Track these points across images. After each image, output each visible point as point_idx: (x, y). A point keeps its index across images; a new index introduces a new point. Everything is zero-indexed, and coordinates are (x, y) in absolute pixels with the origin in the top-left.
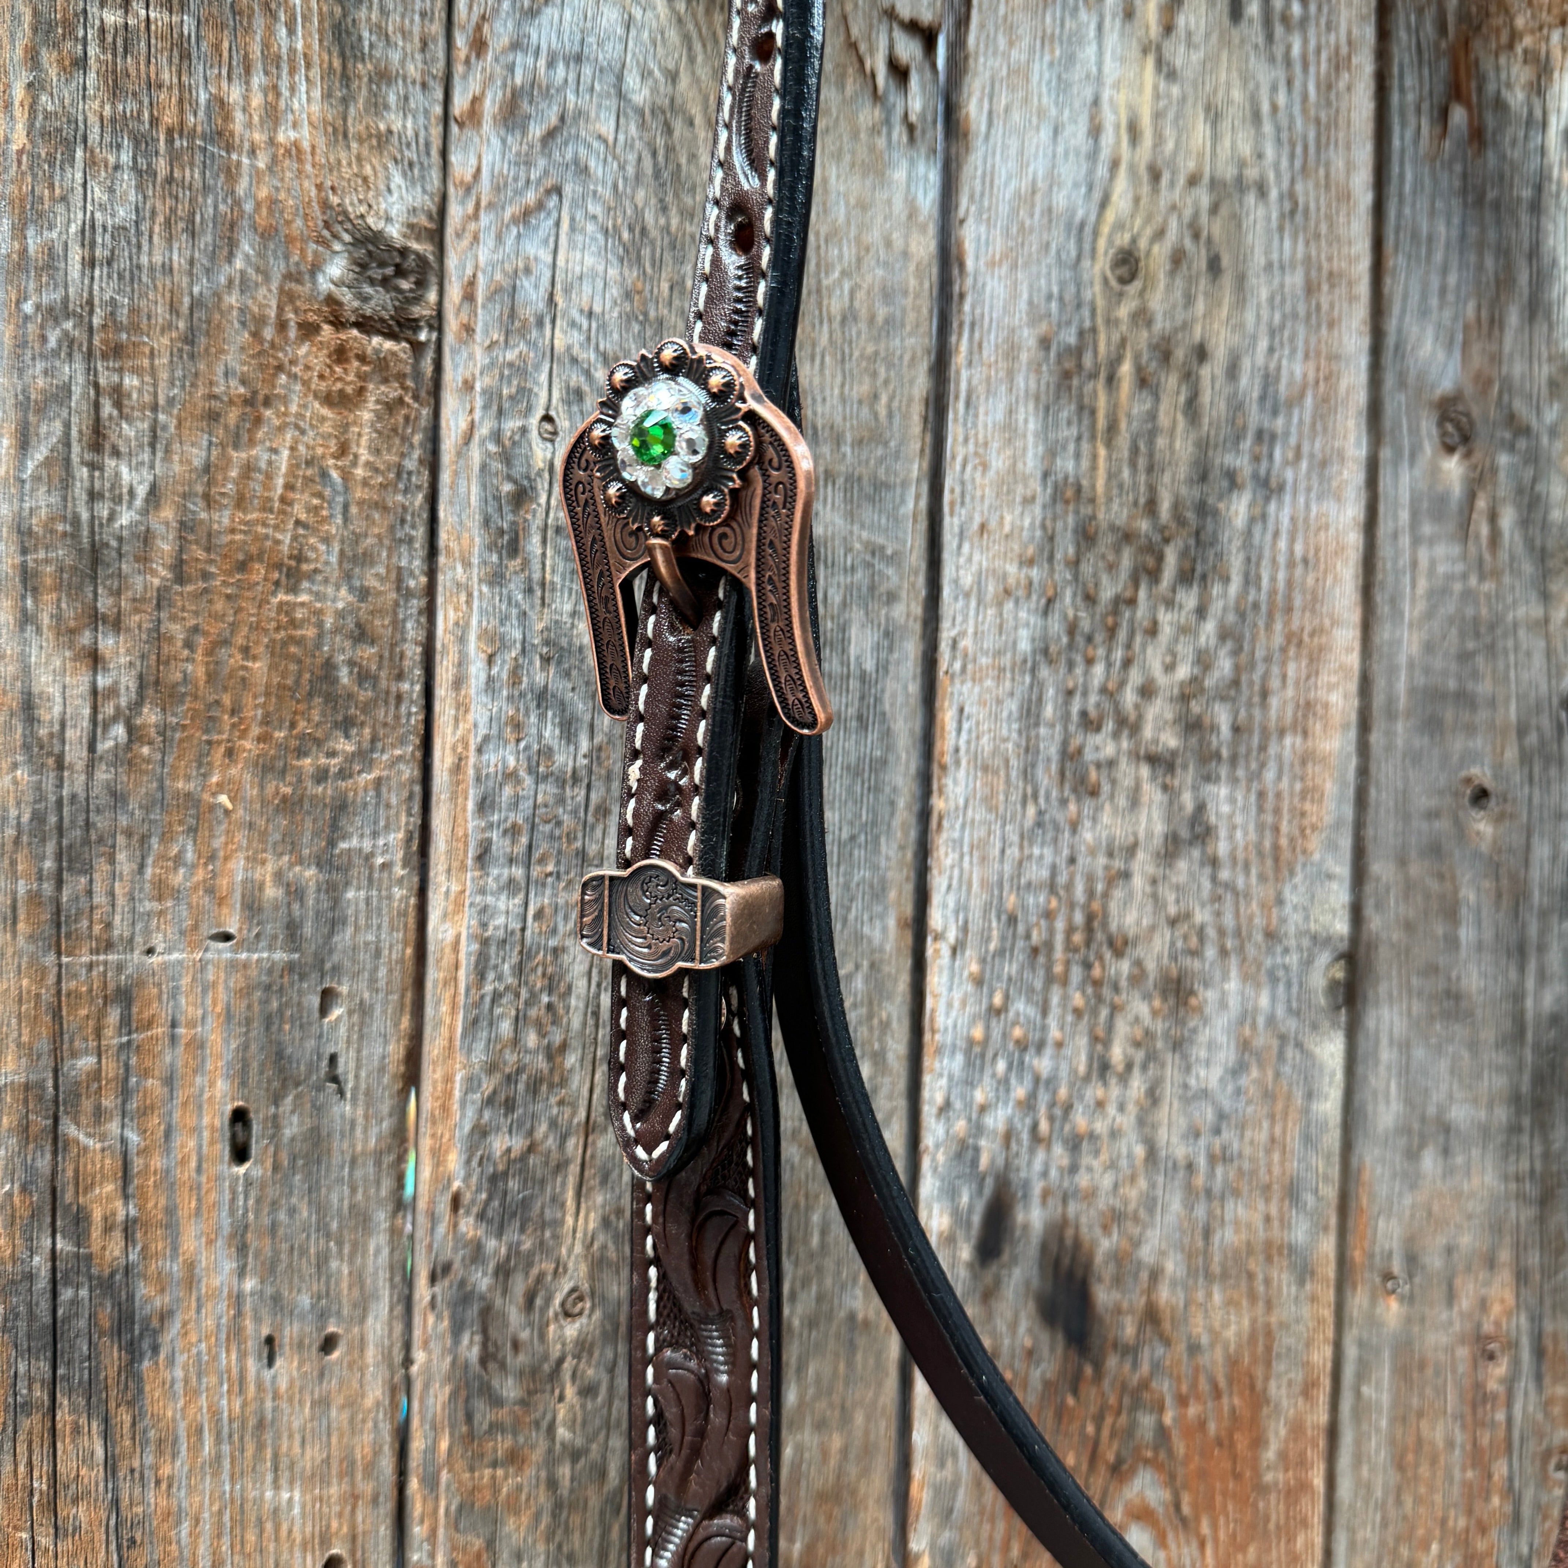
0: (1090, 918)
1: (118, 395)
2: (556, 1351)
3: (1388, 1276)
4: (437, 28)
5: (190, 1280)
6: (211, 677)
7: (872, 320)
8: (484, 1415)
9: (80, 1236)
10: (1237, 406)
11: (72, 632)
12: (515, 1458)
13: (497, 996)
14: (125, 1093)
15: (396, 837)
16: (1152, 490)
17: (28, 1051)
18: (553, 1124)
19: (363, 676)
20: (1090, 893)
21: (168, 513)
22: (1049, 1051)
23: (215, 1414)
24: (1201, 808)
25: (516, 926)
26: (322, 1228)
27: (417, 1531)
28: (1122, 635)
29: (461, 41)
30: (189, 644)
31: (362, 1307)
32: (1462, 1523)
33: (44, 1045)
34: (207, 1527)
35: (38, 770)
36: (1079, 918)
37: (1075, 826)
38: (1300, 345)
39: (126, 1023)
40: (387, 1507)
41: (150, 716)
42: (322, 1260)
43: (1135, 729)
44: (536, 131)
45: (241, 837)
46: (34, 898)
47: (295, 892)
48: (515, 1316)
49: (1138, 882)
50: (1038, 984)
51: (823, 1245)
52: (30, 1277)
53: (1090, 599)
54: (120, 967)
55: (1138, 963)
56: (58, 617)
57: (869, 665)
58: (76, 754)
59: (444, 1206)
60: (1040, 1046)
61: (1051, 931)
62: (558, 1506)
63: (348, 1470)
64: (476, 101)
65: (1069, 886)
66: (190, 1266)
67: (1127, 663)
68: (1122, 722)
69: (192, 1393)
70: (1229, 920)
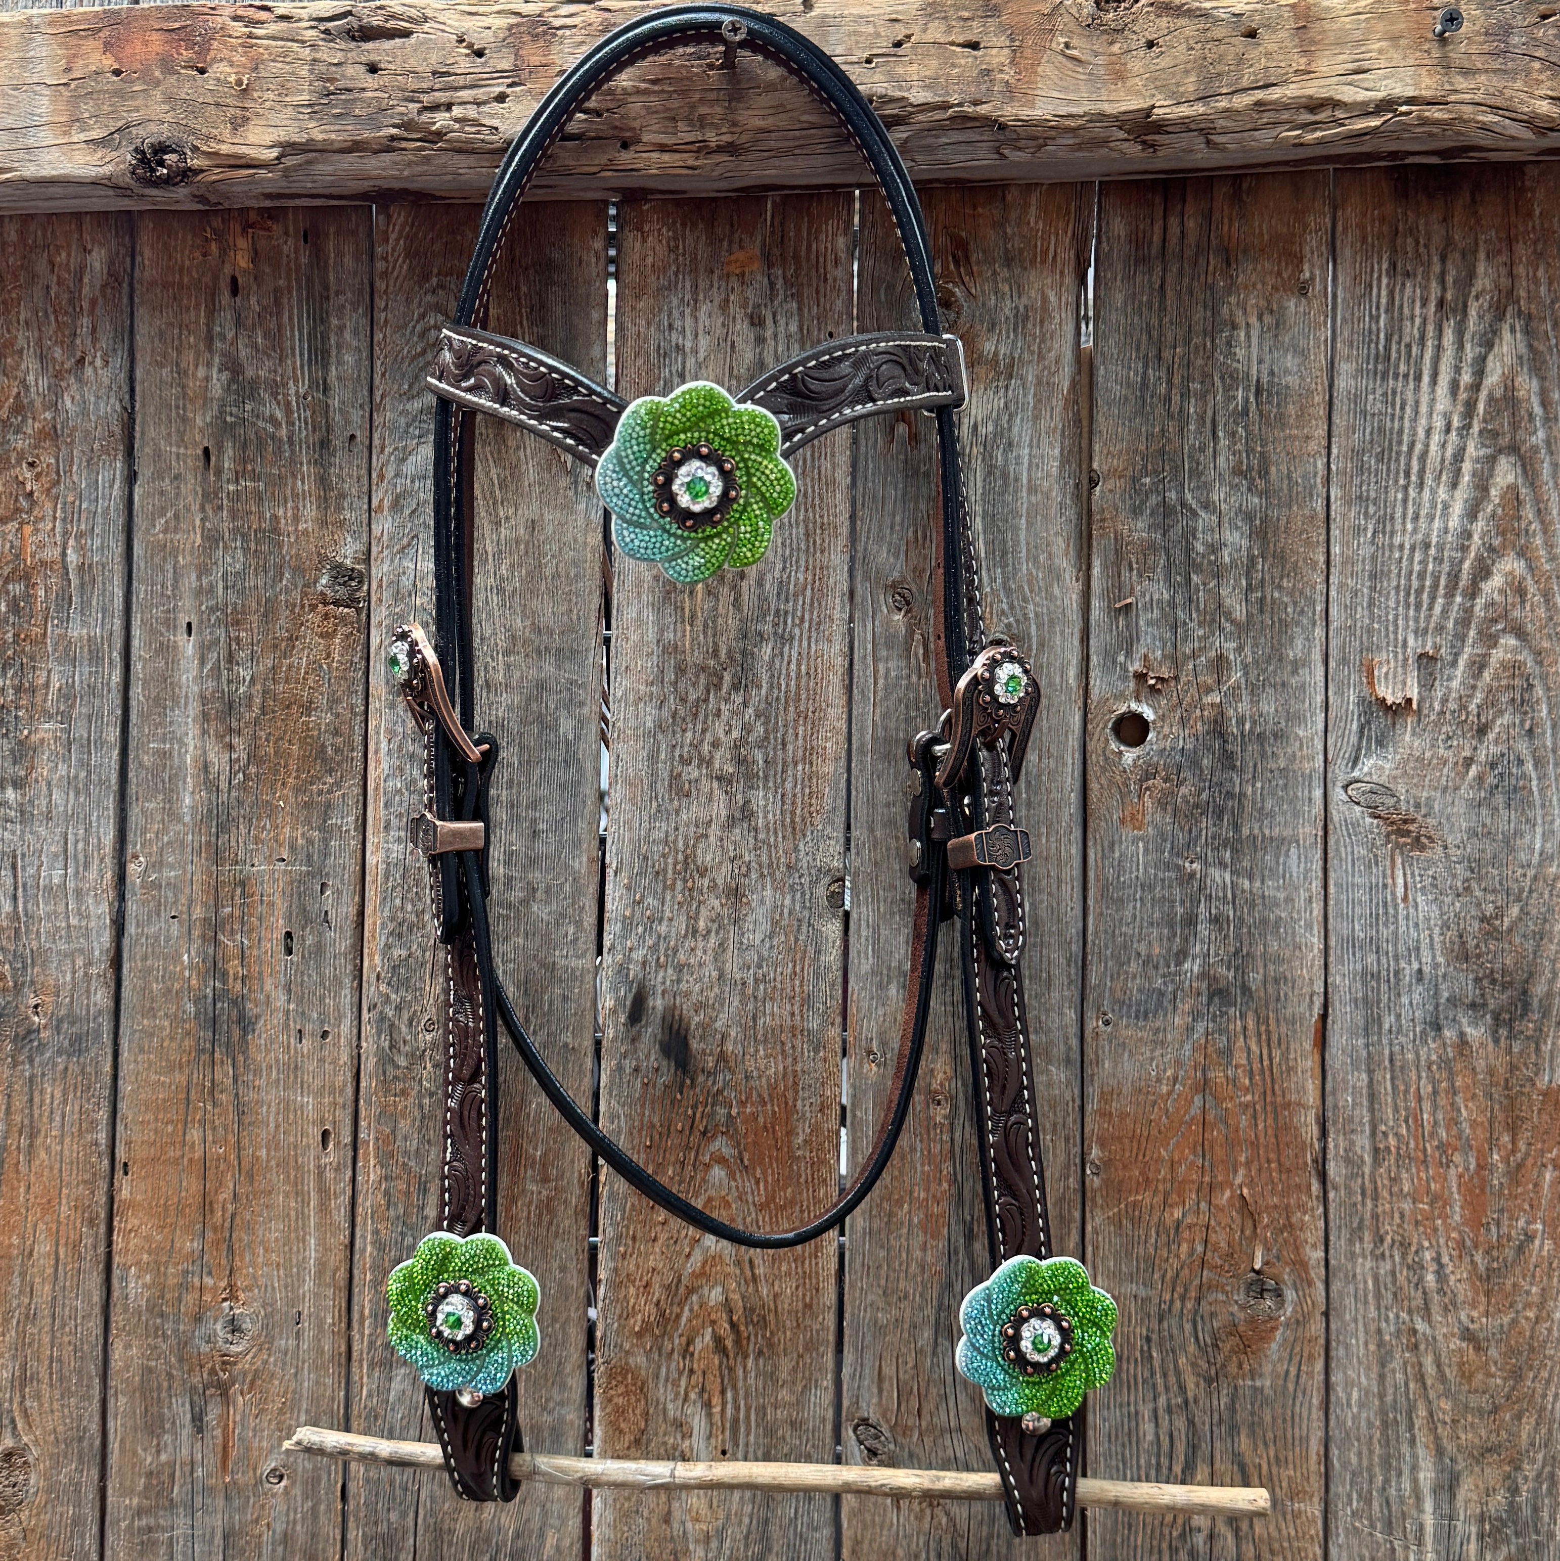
0: (686, 858)
1: (238, 640)
2: (422, 1046)
3: (870, 1052)
4: (364, 472)
5: (268, 1003)
6: (276, 753)
7: (568, 576)
8: (391, 1072)
9: (224, 982)
10: (763, 599)
11: (223, 736)
12: (404, 1093)
13: (394, 888)
14: (243, 923)
15: (351, 819)
16: (715, 644)
17: (205, 904)
18: (419, 945)
19: (337, 751)
20: (687, 845)
21: (258, 687)
22: (665, 923)
23: (277, 1061)
24: (747, 802)
25: (401, 857)
26: (322, 984)
27: (363, 1124)
28: (701, 717)
29: (374, 475)
30: (267, 740)
31: (340, 1018)
32: (922, 1195)
33: (212, 902)
34: (273, 1109)
35: (210, 792)
36: (680, 857)
37: (677, 812)
38: (802, 563)
39: (243, 893)
40: (349, 1110)
41: (253, 770)
42: (322, 999)
43: (709, 763)
44: (407, 512)
45: (288, 819)
46: (208, 843)
47: (310, 842)
48: (404, 1029)
49: (712, 839)
50: (659, 890)
51: (550, 1010)
52: (205, 997)
53: (683, 700)
54: (241, 871)
55: (714, 880)
56: (216, 731)
57: (571, 737)
58: (224, 786)
59: (373, 977)
60: (661, 920)
61: (666, 864)
62: (423, 1117)
63: (332, 1092)
64: (381, 501)
65: (675, 842)
66: (268, 997)
67: (704, 731)
68: (701, 760)
69: (268, 1051)
70: (764, 858)
